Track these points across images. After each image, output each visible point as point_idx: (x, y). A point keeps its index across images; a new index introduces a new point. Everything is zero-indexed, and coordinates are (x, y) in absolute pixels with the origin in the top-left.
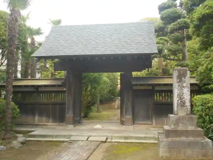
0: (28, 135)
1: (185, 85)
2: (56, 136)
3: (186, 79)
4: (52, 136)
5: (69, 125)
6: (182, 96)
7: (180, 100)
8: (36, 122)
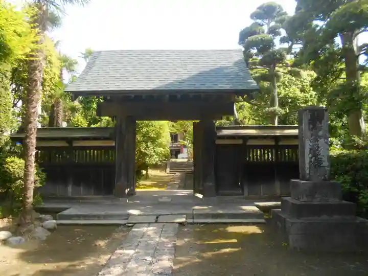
0: (59, 215)
1: (321, 133)
2: (106, 217)
3: (323, 125)
4: (98, 217)
5: (120, 199)
6: (317, 150)
7: (314, 158)
8: (70, 195)
